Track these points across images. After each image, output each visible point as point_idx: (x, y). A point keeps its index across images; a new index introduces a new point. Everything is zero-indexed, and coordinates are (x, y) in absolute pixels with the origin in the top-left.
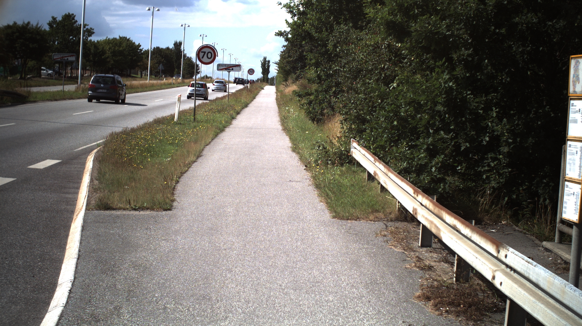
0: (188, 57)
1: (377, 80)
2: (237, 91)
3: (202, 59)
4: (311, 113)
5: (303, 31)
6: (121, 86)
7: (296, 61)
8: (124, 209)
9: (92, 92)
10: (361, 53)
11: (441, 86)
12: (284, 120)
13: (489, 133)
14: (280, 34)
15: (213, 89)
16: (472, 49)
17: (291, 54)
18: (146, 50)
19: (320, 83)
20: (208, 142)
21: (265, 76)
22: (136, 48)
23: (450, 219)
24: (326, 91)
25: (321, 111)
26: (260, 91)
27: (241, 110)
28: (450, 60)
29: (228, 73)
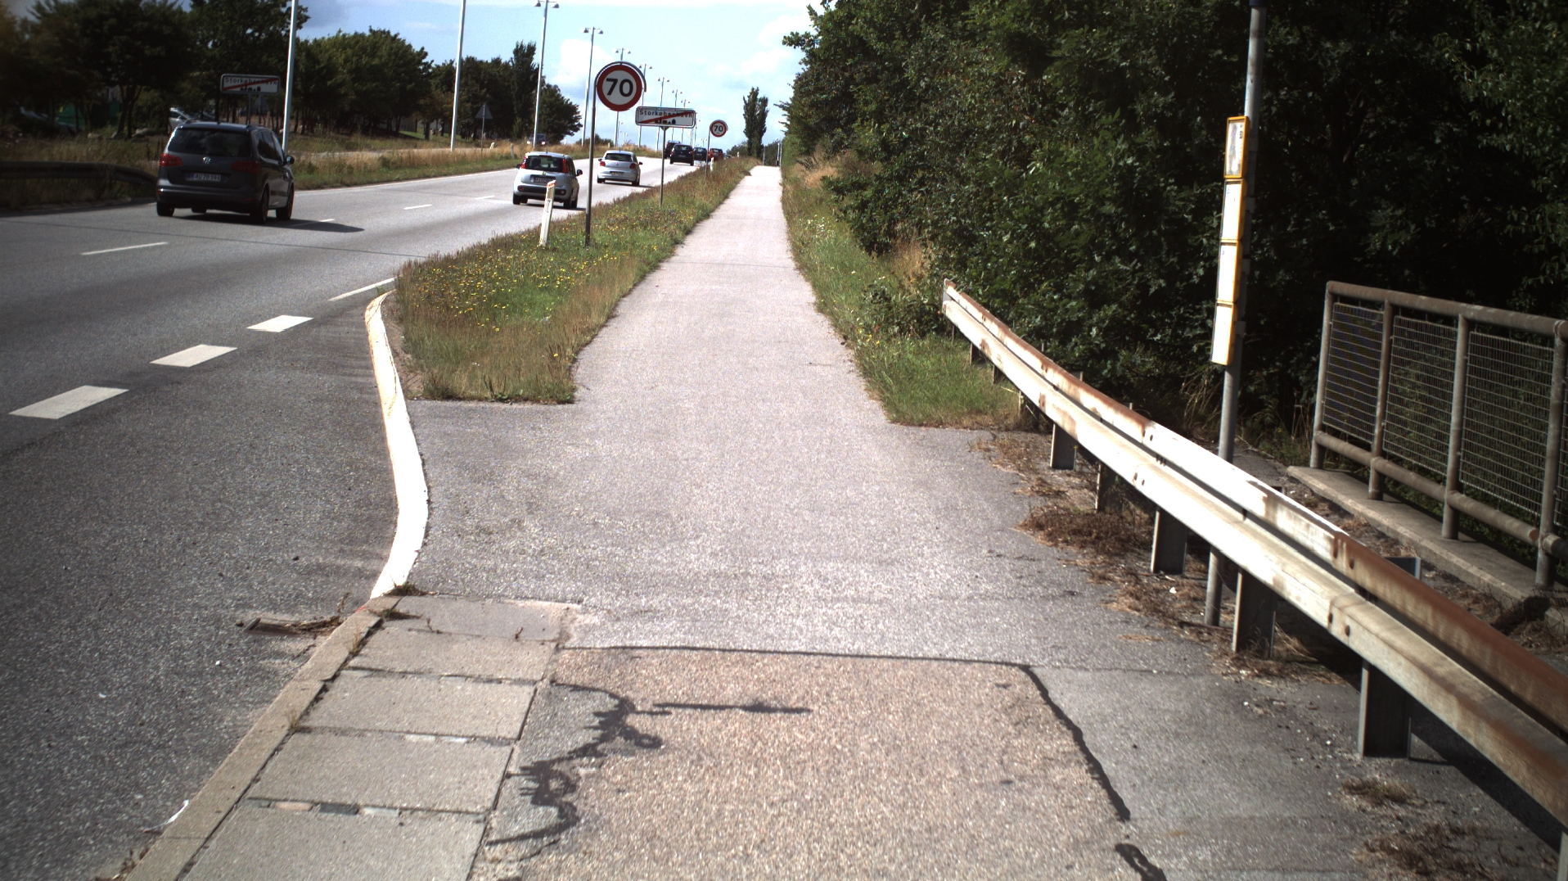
0: (549, 86)
1: (1002, 154)
2: (681, 178)
3: (607, 97)
4: (864, 230)
5: (850, 34)
6: (276, 162)
7: (833, 104)
8: (480, 400)
9: (171, 181)
10: (969, 91)
11: (1110, 163)
12: (800, 250)
13: (1205, 261)
14: (794, 41)
15: (601, 177)
16: (1173, 94)
17: (823, 83)
18: (438, 67)
19: (887, 159)
20: (625, 290)
21: (755, 140)
22: (414, 59)
23: (1090, 400)
24: (902, 179)
25: (888, 227)
26: (741, 178)
27: (694, 226)
28: (1131, 116)
29: (662, 131)
